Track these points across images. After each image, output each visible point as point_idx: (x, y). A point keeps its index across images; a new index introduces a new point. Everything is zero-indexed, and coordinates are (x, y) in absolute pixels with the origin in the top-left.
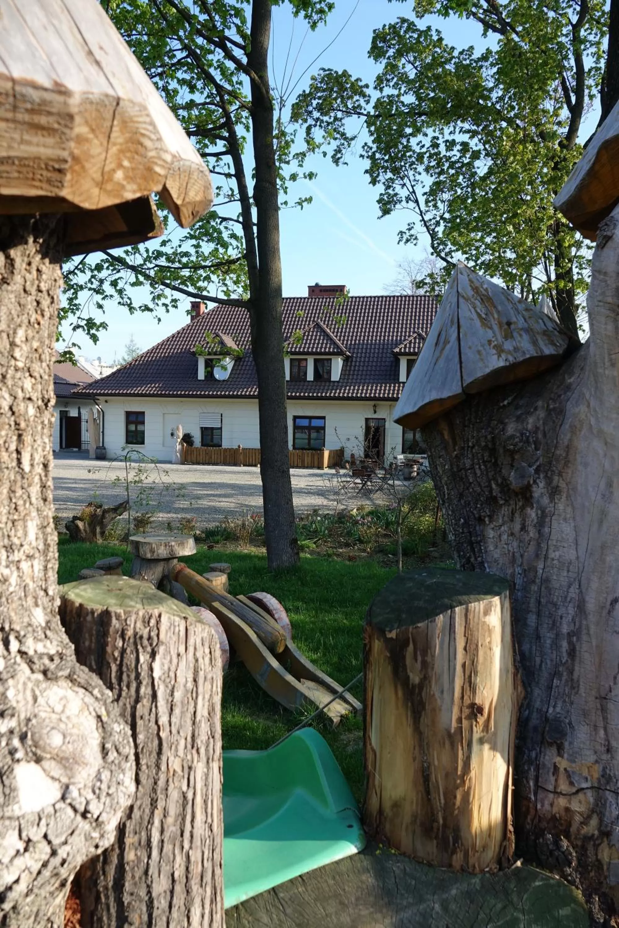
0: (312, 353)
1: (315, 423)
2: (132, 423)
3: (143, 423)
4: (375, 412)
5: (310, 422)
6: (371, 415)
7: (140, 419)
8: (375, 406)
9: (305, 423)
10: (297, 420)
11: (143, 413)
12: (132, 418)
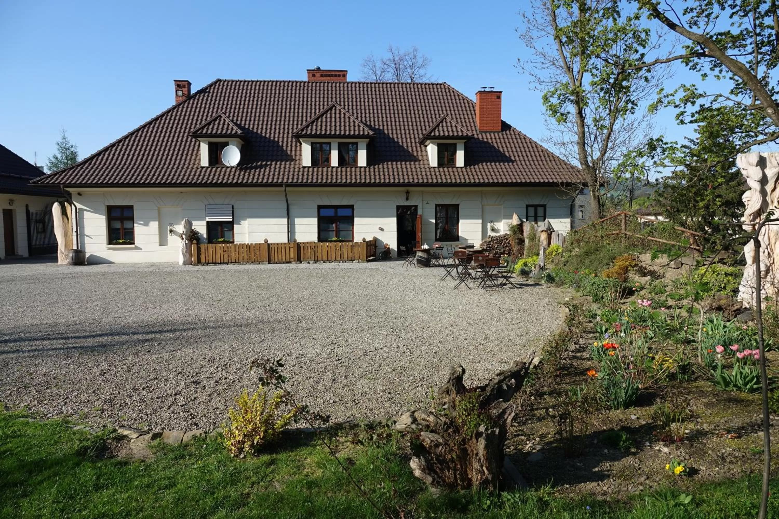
0: (335, 136)
1: (341, 212)
2: (116, 219)
3: (132, 219)
4: (407, 199)
5: (336, 212)
6: (404, 203)
7: (126, 214)
8: (408, 192)
9: (331, 212)
10: (322, 210)
11: (131, 207)
12: (116, 214)
